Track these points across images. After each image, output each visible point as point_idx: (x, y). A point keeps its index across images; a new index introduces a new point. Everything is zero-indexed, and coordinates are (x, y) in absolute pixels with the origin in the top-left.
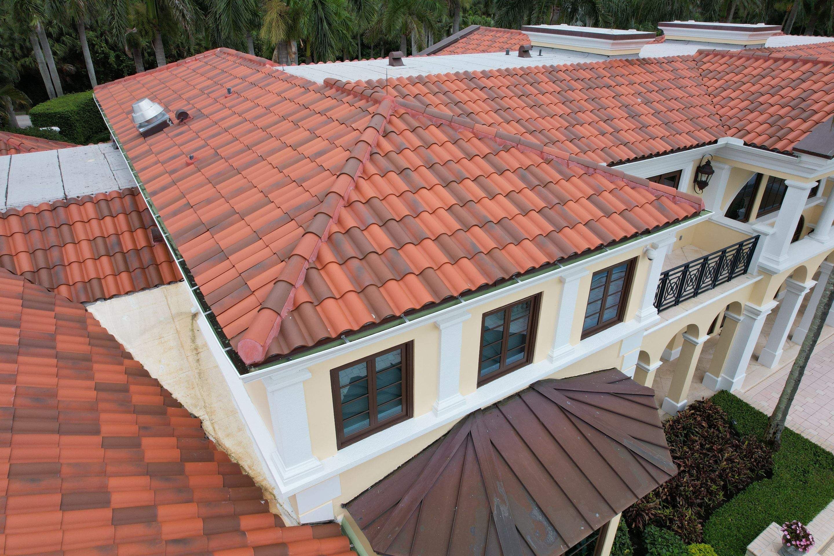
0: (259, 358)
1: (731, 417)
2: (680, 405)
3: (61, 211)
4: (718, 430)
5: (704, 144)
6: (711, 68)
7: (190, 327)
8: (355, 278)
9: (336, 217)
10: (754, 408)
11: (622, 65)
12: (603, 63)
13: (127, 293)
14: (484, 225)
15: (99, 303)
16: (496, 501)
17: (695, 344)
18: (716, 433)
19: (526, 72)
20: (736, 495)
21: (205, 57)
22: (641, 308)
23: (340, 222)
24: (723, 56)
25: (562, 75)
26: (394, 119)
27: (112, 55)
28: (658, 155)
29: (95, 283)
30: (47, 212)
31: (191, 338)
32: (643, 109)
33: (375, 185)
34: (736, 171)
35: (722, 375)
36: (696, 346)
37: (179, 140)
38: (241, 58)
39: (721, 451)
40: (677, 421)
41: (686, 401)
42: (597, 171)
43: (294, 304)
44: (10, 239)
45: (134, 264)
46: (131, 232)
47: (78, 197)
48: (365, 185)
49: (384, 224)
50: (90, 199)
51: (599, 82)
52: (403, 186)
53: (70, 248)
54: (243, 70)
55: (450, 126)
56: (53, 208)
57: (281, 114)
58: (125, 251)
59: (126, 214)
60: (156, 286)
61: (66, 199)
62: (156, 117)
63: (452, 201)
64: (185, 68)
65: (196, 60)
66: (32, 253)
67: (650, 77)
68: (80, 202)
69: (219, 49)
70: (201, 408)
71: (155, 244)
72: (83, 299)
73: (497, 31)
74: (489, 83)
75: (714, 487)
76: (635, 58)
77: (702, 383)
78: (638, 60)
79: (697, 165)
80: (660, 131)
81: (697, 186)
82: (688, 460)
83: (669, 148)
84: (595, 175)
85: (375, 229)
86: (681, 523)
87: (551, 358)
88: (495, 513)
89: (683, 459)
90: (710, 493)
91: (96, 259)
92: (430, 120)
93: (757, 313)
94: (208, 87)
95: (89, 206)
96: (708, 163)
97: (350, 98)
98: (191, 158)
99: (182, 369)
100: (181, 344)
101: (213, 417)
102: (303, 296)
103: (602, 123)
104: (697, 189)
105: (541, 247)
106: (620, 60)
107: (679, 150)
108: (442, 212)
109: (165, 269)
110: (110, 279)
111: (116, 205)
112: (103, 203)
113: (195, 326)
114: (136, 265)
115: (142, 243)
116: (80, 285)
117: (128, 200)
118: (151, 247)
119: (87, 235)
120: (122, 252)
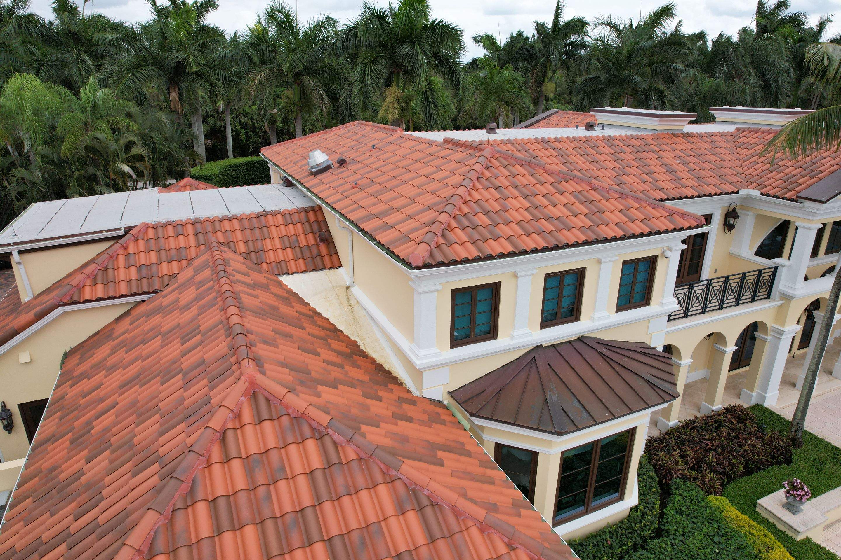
0: (420, 264)
1: (762, 423)
2: (715, 408)
3: (262, 218)
4: (745, 425)
5: (727, 193)
6: (745, 141)
7: (345, 293)
8: (470, 236)
9: (458, 207)
10: (784, 418)
11: (667, 136)
12: (652, 135)
13: (303, 272)
14: (548, 219)
15: (285, 276)
16: (549, 393)
17: (724, 353)
18: (743, 427)
19: (589, 140)
20: (756, 472)
21: (346, 127)
22: (663, 297)
23: (460, 210)
24: (756, 133)
25: (617, 142)
26: (493, 160)
27: (243, 131)
28: (686, 198)
29: (283, 263)
30: (254, 219)
31: (347, 300)
32: (680, 167)
33: (480, 194)
34: (761, 218)
35: (757, 390)
36: (725, 354)
37: (342, 176)
38: (376, 127)
39: (745, 439)
40: (709, 417)
41: (720, 406)
42: (628, 196)
43: (437, 244)
44: (233, 233)
45: (307, 254)
46: (305, 235)
47: (272, 211)
48: (473, 193)
49: (486, 213)
50: (279, 212)
51: (647, 148)
52: (498, 196)
53: (268, 241)
54: (379, 135)
55: (529, 165)
56: (258, 216)
57: (414, 159)
58: (301, 246)
59: (302, 224)
60: (321, 270)
61: (265, 212)
62: (323, 162)
63: (528, 205)
64: (331, 135)
65: (339, 129)
66: (246, 242)
67: (689, 146)
68: (274, 214)
69: (357, 121)
70: (355, 336)
71: (321, 243)
72: (277, 273)
73: (573, 114)
74: (560, 146)
75: (734, 461)
76: (679, 133)
77: (739, 398)
78: (682, 134)
79: (726, 211)
80: (690, 183)
81: (726, 228)
82: (715, 442)
83: (696, 194)
84: (627, 199)
85: (481, 215)
86: (704, 481)
87: (592, 319)
88: (548, 398)
89: (711, 441)
90: (732, 465)
91: (283, 249)
92: (516, 162)
93: (781, 333)
94: (355, 145)
95: (279, 216)
96: (734, 209)
97: (462, 149)
98: (356, 184)
99: (342, 315)
100: (341, 302)
101: (364, 341)
102: (441, 241)
103: (644, 175)
104: (727, 231)
105: (584, 233)
106: (667, 134)
107: (704, 196)
108: (522, 211)
109: (327, 259)
110: (292, 262)
111: (296, 217)
112: (287, 216)
113: (349, 294)
114: (308, 255)
115: (312, 242)
116: (274, 264)
117: (303, 214)
118: (318, 245)
119: (278, 234)
120: (299, 246)
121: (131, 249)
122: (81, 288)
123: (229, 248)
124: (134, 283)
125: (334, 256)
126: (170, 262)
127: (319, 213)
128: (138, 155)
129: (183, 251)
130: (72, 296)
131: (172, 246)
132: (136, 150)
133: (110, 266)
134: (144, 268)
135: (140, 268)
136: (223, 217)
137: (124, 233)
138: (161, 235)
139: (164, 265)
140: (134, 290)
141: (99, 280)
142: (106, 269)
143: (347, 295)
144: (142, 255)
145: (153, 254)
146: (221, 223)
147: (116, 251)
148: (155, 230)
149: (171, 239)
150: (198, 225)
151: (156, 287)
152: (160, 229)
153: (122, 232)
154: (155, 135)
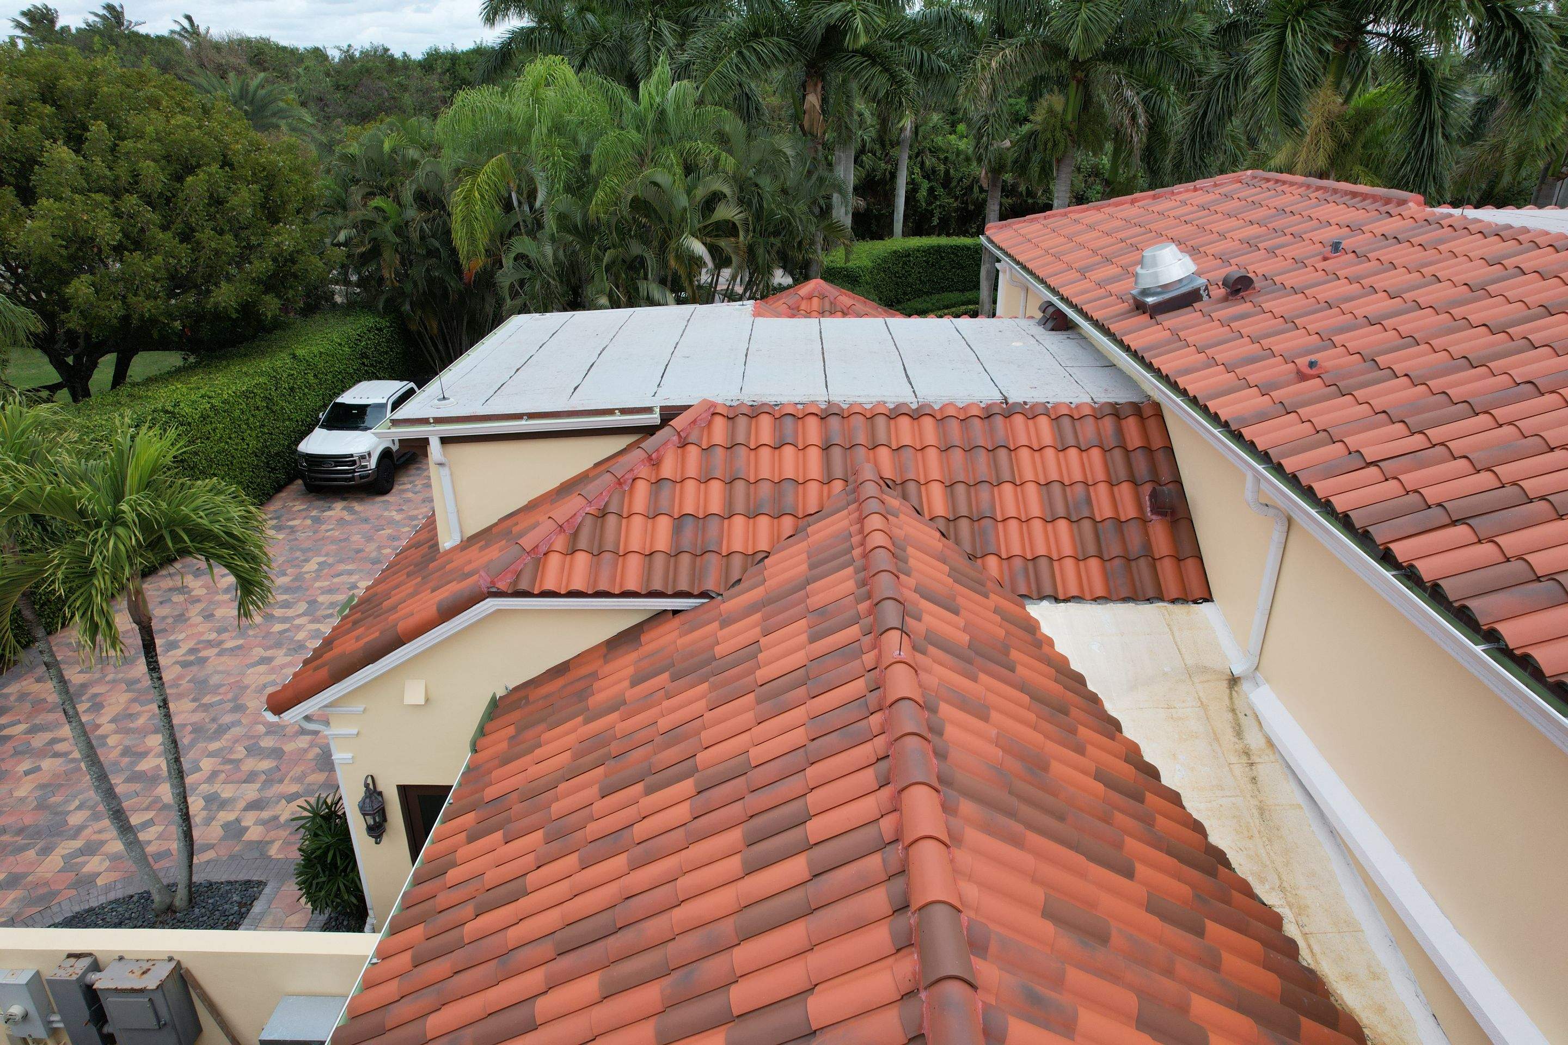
3: (999, 420)
7: (1227, 702)
13: (1095, 599)
15: (1045, 603)
29: (1043, 563)
30: (977, 420)
31: (1234, 728)
37: (1247, 327)
44: (919, 454)
45: (1113, 547)
46: (1111, 484)
47: (1025, 403)
50: (1044, 410)
53: (1008, 488)
54: (1340, 212)
56: (988, 414)
58: (1098, 519)
59: (1105, 451)
60: (1148, 600)
61: (1007, 403)
62: (1180, 281)
64: (1173, 204)
65: (1195, 190)
66: (950, 486)
68: (1031, 412)
69: (1247, 173)
70: (1273, 889)
71: (1154, 517)
72: (1023, 591)
91: (1048, 521)
94: (1260, 238)
95: (1043, 422)
98: (1308, 364)
99: (1222, 789)
100: (1215, 734)
101: (1304, 919)
109: (1167, 568)
110: (1069, 564)
111: (1088, 430)
112: (1066, 422)
113: (1239, 703)
114: (1115, 549)
115: (1129, 510)
116: (1018, 562)
117: (1108, 424)
118: (1144, 521)
119: (1036, 474)
120: (1092, 519)
121: (667, 470)
122: (540, 557)
123: (905, 497)
124: (659, 560)
125: (1190, 564)
126: (752, 515)
127: (1152, 424)
128: (727, 221)
129: (788, 488)
130: (519, 575)
131: (765, 473)
132: (727, 212)
133: (613, 508)
134: (689, 524)
135: (680, 520)
136: (898, 406)
137: (658, 422)
138: (741, 439)
139: (739, 521)
140: (657, 586)
141: (583, 543)
142: (603, 514)
143: (1233, 711)
144: (690, 486)
145: (716, 486)
146: (892, 422)
147: (632, 470)
148: (730, 422)
149: (765, 453)
150: (834, 422)
151: (710, 584)
152: (742, 422)
153: (655, 419)
154: (765, 182)
